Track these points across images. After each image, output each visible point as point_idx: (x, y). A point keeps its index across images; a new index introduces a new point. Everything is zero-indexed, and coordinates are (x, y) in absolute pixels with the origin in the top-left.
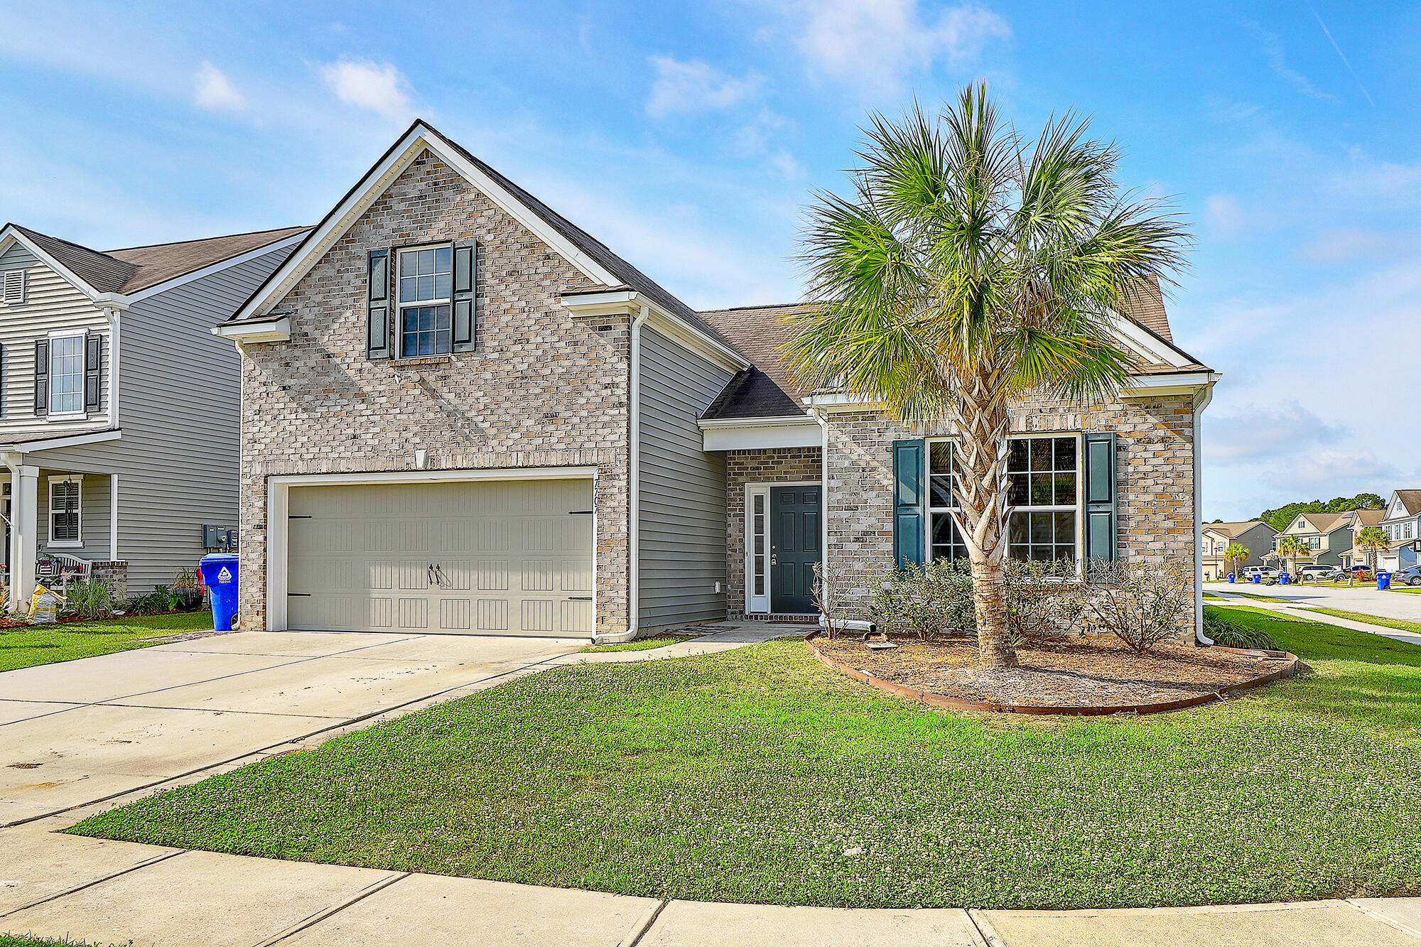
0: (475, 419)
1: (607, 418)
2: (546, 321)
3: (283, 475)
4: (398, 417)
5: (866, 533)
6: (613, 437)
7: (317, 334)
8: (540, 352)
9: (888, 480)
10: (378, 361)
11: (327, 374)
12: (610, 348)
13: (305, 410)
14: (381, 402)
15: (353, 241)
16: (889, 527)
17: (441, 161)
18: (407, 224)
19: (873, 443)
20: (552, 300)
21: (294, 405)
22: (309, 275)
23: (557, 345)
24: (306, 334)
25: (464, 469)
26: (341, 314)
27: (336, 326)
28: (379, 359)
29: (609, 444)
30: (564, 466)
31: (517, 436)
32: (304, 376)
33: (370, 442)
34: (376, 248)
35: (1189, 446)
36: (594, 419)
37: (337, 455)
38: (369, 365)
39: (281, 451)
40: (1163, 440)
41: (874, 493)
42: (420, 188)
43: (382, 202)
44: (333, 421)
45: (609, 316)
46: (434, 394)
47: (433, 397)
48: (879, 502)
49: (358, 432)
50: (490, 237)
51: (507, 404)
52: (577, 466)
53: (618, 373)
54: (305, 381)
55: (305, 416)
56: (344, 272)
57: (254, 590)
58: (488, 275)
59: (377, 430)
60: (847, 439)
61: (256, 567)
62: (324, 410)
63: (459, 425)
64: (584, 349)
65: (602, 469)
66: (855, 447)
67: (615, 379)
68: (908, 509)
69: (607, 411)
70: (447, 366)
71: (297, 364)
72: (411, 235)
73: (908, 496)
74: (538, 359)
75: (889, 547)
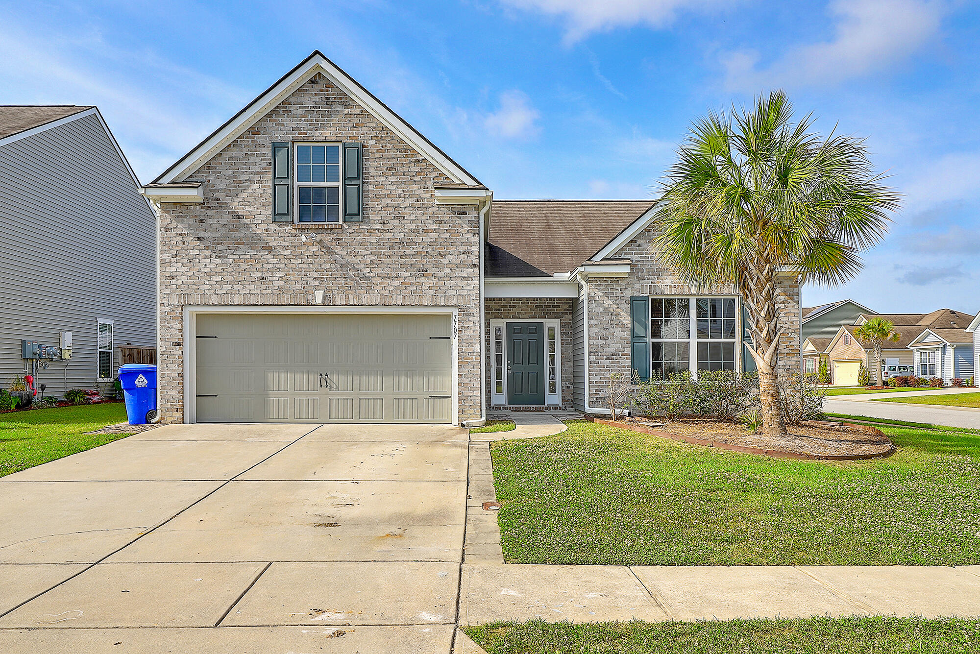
0: (363, 270)
1: (464, 275)
2: (418, 205)
3: (199, 305)
4: (300, 266)
5: (613, 354)
6: (469, 288)
7: (228, 200)
8: (413, 226)
9: (626, 320)
10: (282, 223)
11: (237, 230)
12: (466, 227)
13: (219, 256)
14: (285, 254)
15: (258, 133)
16: (628, 350)
17: (332, 83)
18: (304, 125)
19: (617, 298)
20: (422, 191)
21: (209, 252)
22: (220, 154)
23: (427, 222)
24: (218, 199)
25: (354, 305)
26: (249, 186)
27: (244, 195)
29: (466, 292)
30: (433, 306)
31: (397, 283)
32: (217, 230)
33: (276, 283)
34: (278, 140)
35: (796, 306)
36: (455, 275)
37: (248, 292)
38: (274, 226)
39: (197, 287)
40: (783, 302)
41: (619, 329)
42: (314, 100)
43: (283, 107)
44: (243, 266)
45: (464, 205)
46: (329, 251)
48: (621, 335)
49: (266, 275)
50: (373, 142)
51: (389, 261)
52: (442, 306)
53: (471, 244)
54: (218, 235)
55: (219, 261)
56: (250, 155)
57: (174, 392)
58: (371, 169)
59: (282, 274)
60: (601, 294)
61: (175, 375)
62: (236, 257)
63: (351, 273)
64: (446, 226)
65: (461, 309)
66: (606, 300)
67: (469, 248)
68: (640, 339)
69: (465, 269)
70: (340, 231)
71: (211, 221)
72: (308, 134)
73: (639, 331)
74: (412, 231)
75: (628, 362)
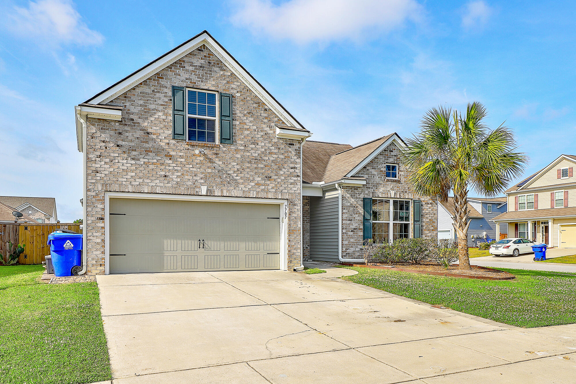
0: (232, 175)
1: (292, 181)
2: (266, 137)
3: (118, 192)
4: (191, 169)
5: (355, 229)
6: (295, 189)
7: (140, 121)
8: (263, 150)
9: (361, 210)
10: (179, 140)
11: (147, 142)
12: (293, 153)
13: (133, 159)
14: (181, 161)
15: (162, 78)
16: (362, 227)
17: (212, 52)
18: (194, 78)
19: (357, 198)
20: (268, 128)
21: (126, 155)
22: (134, 89)
23: (271, 148)
24: (132, 120)
25: (227, 196)
26: (155, 113)
27: (152, 119)
28: (180, 140)
29: (293, 192)
30: (274, 199)
31: (253, 184)
32: (131, 141)
33: (175, 179)
34: (176, 85)
35: (436, 206)
36: (287, 181)
37: (154, 184)
38: (173, 142)
39: (116, 179)
40: (431, 204)
41: (357, 215)
42: (200, 62)
43: (179, 63)
44: (151, 167)
45: (292, 140)
46: (211, 161)
47: (210, 162)
48: (358, 218)
49: (167, 174)
50: (238, 95)
51: (248, 170)
52: (280, 199)
53: (296, 163)
54: (133, 144)
55: (133, 162)
56: (156, 92)
57: (98, 252)
58: (238, 112)
59: (179, 174)
60: (349, 196)
61: (99, 241)
62: (146, 160)
63: (224, 176)
64: (282, 151)
65: (290, 201)
66: (351, 199)
67: (295, 165)
68: (367, 221)
69: (293, 178)
70: (218, 149)
71: (127, 134)
72: (196, 83)
73: (368, 217)
74: (263, 153)
75: (362, 234)
